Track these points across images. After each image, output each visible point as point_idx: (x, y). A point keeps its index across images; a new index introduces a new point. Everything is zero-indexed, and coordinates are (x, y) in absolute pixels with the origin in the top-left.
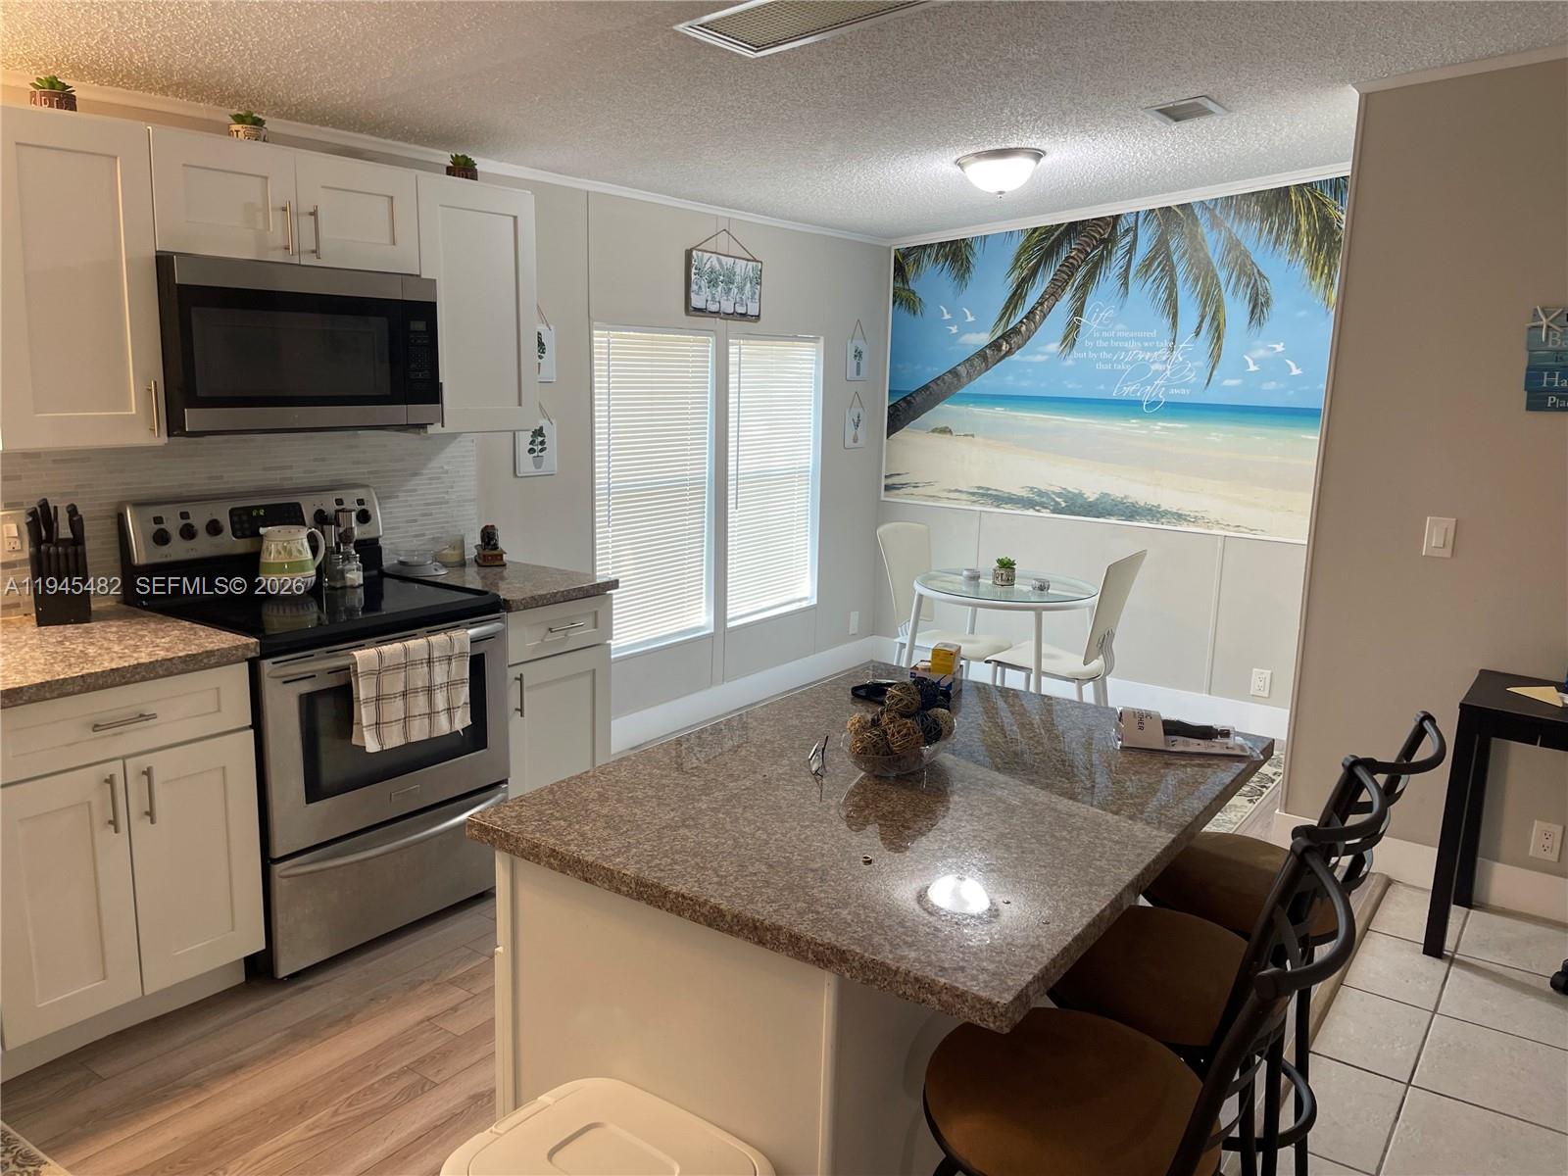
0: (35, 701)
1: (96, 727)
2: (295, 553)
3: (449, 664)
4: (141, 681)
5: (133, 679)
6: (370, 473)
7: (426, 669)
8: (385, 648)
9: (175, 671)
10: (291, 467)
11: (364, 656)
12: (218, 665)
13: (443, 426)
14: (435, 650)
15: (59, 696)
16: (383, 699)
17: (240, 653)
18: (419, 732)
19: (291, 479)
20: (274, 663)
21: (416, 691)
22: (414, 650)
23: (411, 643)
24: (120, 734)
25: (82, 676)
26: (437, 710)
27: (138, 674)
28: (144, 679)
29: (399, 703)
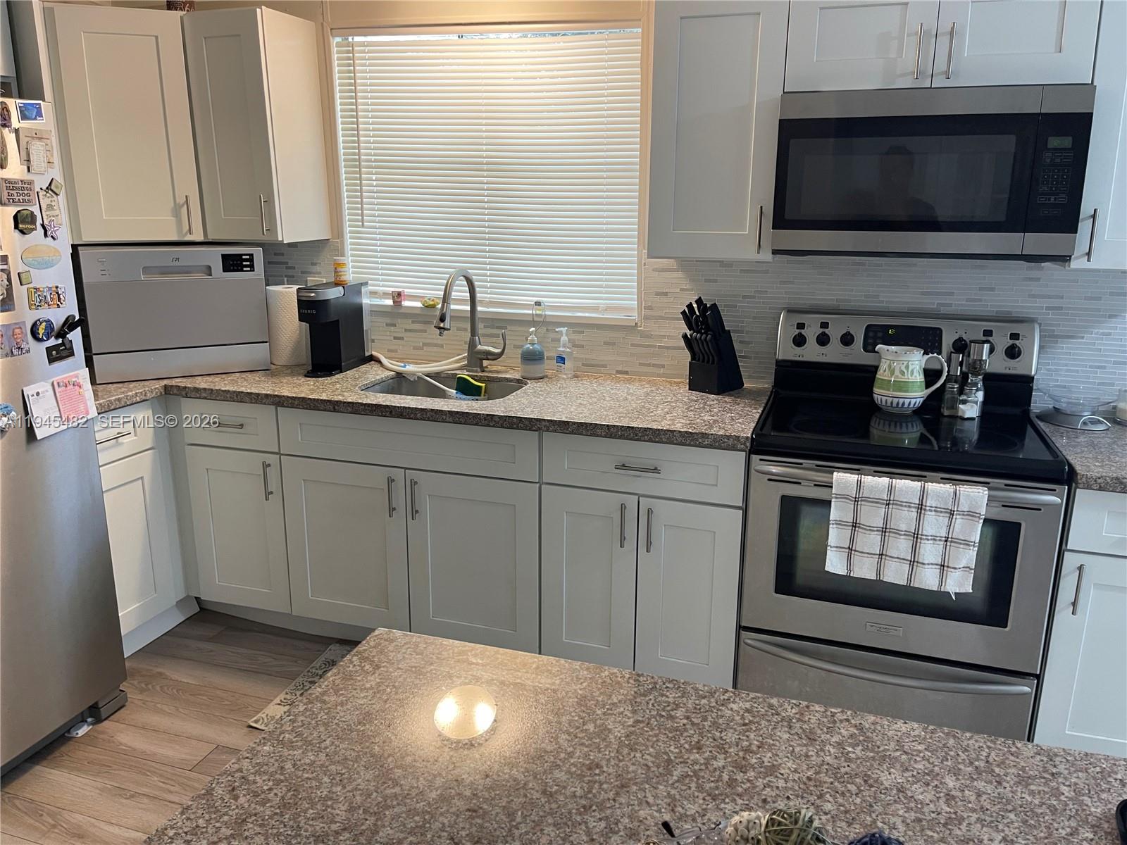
0: (575, 434)
1: (623, 467)
2: (897, 373)
3: (951, 519)
4: (647, 441)
5: (642, 439)
6: (1048, 308)
7: (914, 514)
8: (868, 480)
9: (675, 442)
10: (952, 294)
11: (844, 479)
12: (710, 446)
13: (1089, 260)
14: (929, 498)
15: (591, 435)
16: (859, 527)
17: (731, 442)
18: (895, 574)
19: (951, 305)
20: (761, 460)
21: (897, 532)
22: (901, 490)
23: (901, 484)
24: (639, 476)
25: (608, 425)
26: (920, 561)
27: (648, 435)
28: (650, 441)
29: (876, 538)
